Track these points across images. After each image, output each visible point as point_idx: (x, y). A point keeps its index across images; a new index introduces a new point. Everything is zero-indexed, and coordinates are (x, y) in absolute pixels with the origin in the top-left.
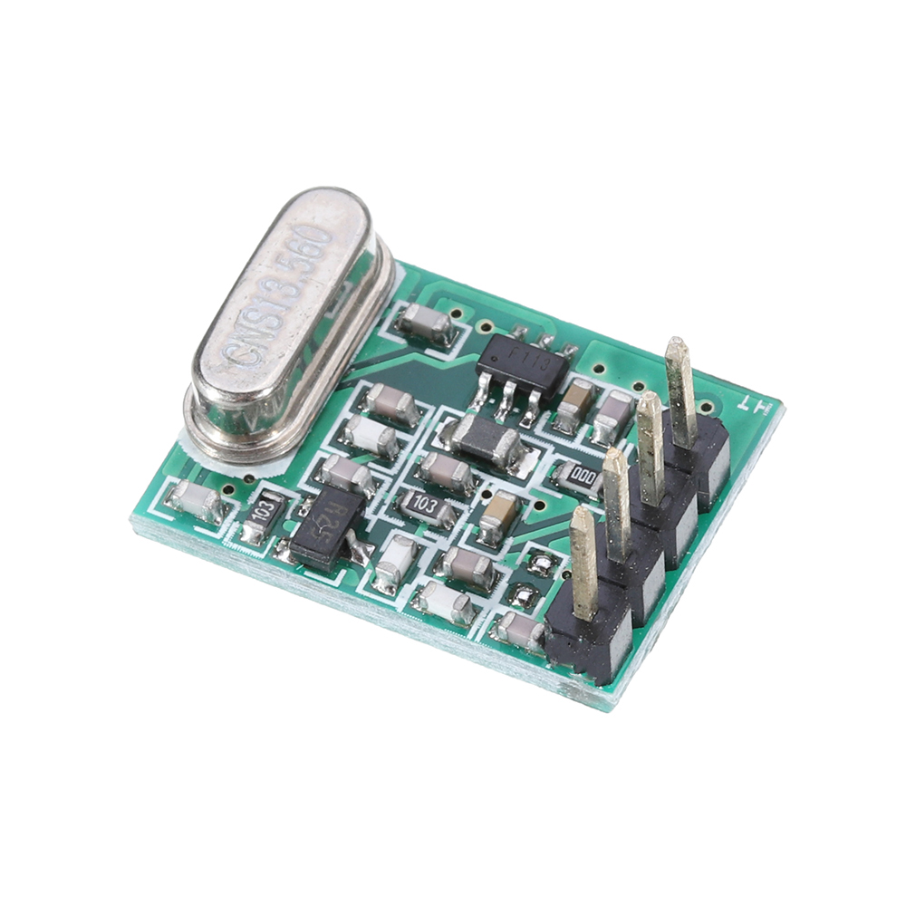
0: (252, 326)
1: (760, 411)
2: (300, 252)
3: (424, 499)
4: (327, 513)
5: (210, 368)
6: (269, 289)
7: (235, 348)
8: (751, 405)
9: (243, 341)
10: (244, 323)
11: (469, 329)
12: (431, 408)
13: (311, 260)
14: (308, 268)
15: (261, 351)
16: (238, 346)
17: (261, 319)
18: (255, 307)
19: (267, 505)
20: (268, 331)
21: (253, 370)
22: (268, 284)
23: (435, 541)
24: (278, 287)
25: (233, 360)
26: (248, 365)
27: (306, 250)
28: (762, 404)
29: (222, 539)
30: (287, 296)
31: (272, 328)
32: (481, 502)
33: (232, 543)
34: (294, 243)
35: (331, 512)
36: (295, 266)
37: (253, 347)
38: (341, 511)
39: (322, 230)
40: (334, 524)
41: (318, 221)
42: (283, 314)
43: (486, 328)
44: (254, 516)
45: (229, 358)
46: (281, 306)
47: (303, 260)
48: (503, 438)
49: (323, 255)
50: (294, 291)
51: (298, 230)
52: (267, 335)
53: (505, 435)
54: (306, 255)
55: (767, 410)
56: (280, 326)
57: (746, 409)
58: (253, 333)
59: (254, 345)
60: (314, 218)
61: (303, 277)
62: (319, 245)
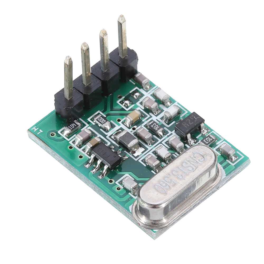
0: (192, 165)
1: (36, 128)
2: (166, 185)
3: (155, 128)
4: (189, 124)
5: (211, 156)
6: (182, 176)
7: (200, 160)
8: (38, 131)
9: (197, 161)
10: (194, 167)
11: (117, 183)
12: (140, 161)
13: (164, 181)
14: (166, 179)
15: (192, 156)
16: (199, 160)
17: (188, 167)
18: (188, 171)
19: (206, 142)
20: (188, 162)
21: (197, 151)
22: (181, 177)
23: (157, 120)
24: (178, 175)
25: (203, 157)
26: (198, 153)
27: (164, 185)
28: (35, 130)
29: (224, 141)
30: (177, 172)
31: (186, 163)
32: (137, 127)
33: (221, 138)
34: (167, 188)
35: (187, 125)
36: (170, 181)
37: (194, 158)
38: (184, 124)
39: (156, 190)
40: (188, 120)
41: (156, 193)
42: (180, 166)
43: (111, 181)
44: (211, 139)
45: (204, 157)
46: (179, 169)
47: (167, 182)
48: (123, 135)
49: (159, 181)
50: (173, 173)
51: (164, 192)
52: (188, 161)
53: (122, 136)
54: (165, 183)
55: (34, 128)
56: (183, 163)
57: (40, 130)
58: (193, 163)
59: (194, 159)
60: (157, 194)
61: (169, 176)
62: (159, 185)
